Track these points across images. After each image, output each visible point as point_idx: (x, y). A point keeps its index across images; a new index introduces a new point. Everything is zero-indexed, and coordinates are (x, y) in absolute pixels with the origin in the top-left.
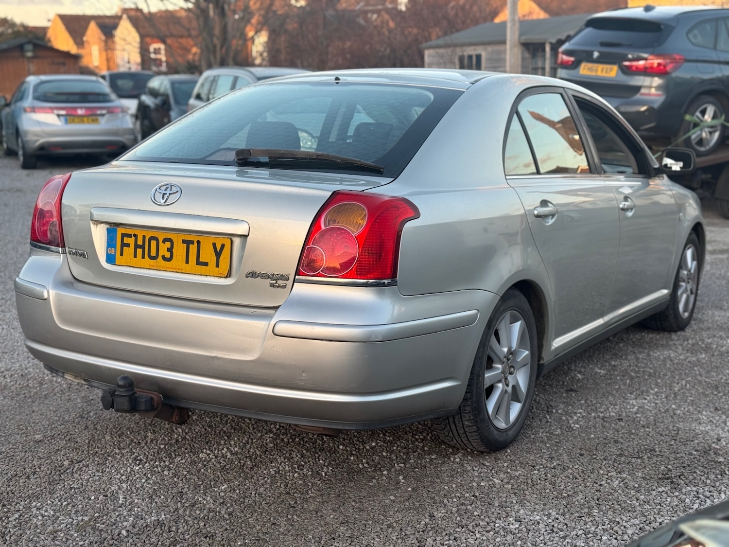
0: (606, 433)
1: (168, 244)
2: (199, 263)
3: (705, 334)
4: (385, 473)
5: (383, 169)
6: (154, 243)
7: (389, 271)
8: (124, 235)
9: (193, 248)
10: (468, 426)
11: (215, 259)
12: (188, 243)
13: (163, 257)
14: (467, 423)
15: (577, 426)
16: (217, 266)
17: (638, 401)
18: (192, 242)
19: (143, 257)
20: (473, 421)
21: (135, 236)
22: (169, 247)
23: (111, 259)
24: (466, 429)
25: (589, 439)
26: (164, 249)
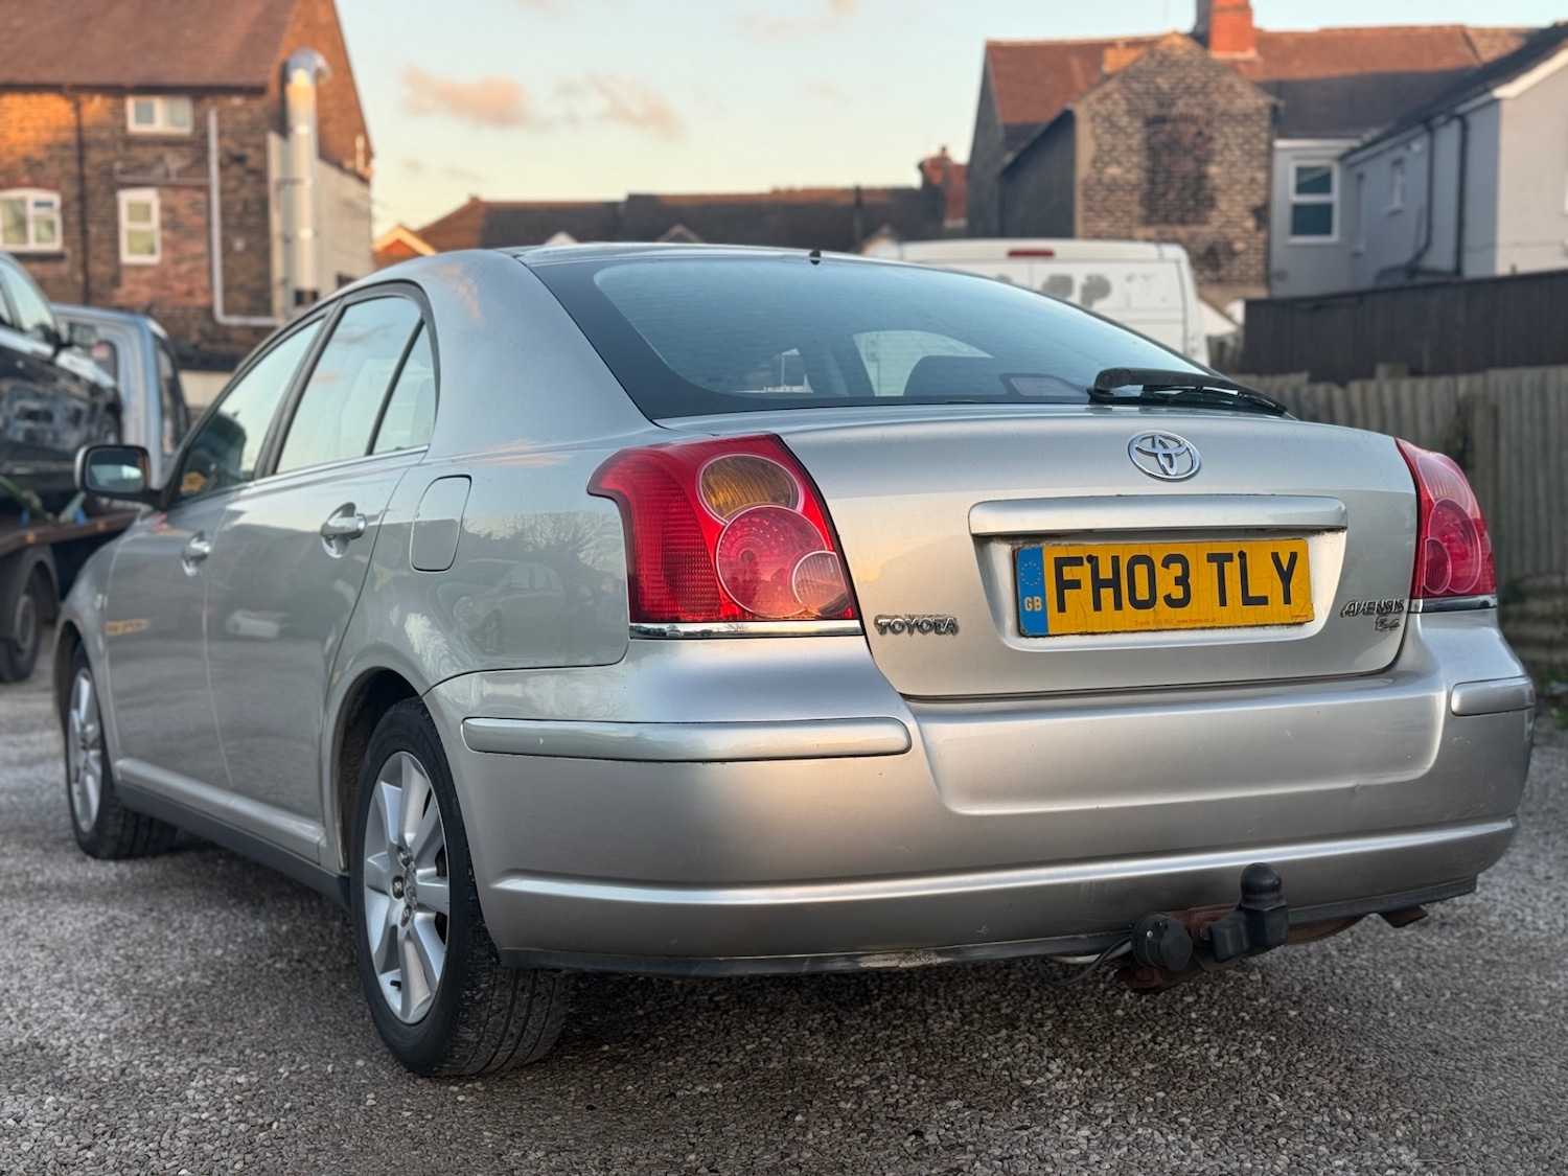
1: (1176, 569)
2: (1248, 600)
6: (1141, 571)
8: (1060, 563)
9: (1232, 570)
11: (1280, 586)
12: (1220, 559)
13: (1169, 600)
16: (1287, 600)
18: (1229, 557)
19: (1118, 606)
21: (1091, 559)
22: (1180, 574)
23: (1032, 624)
26: (1166, 583)
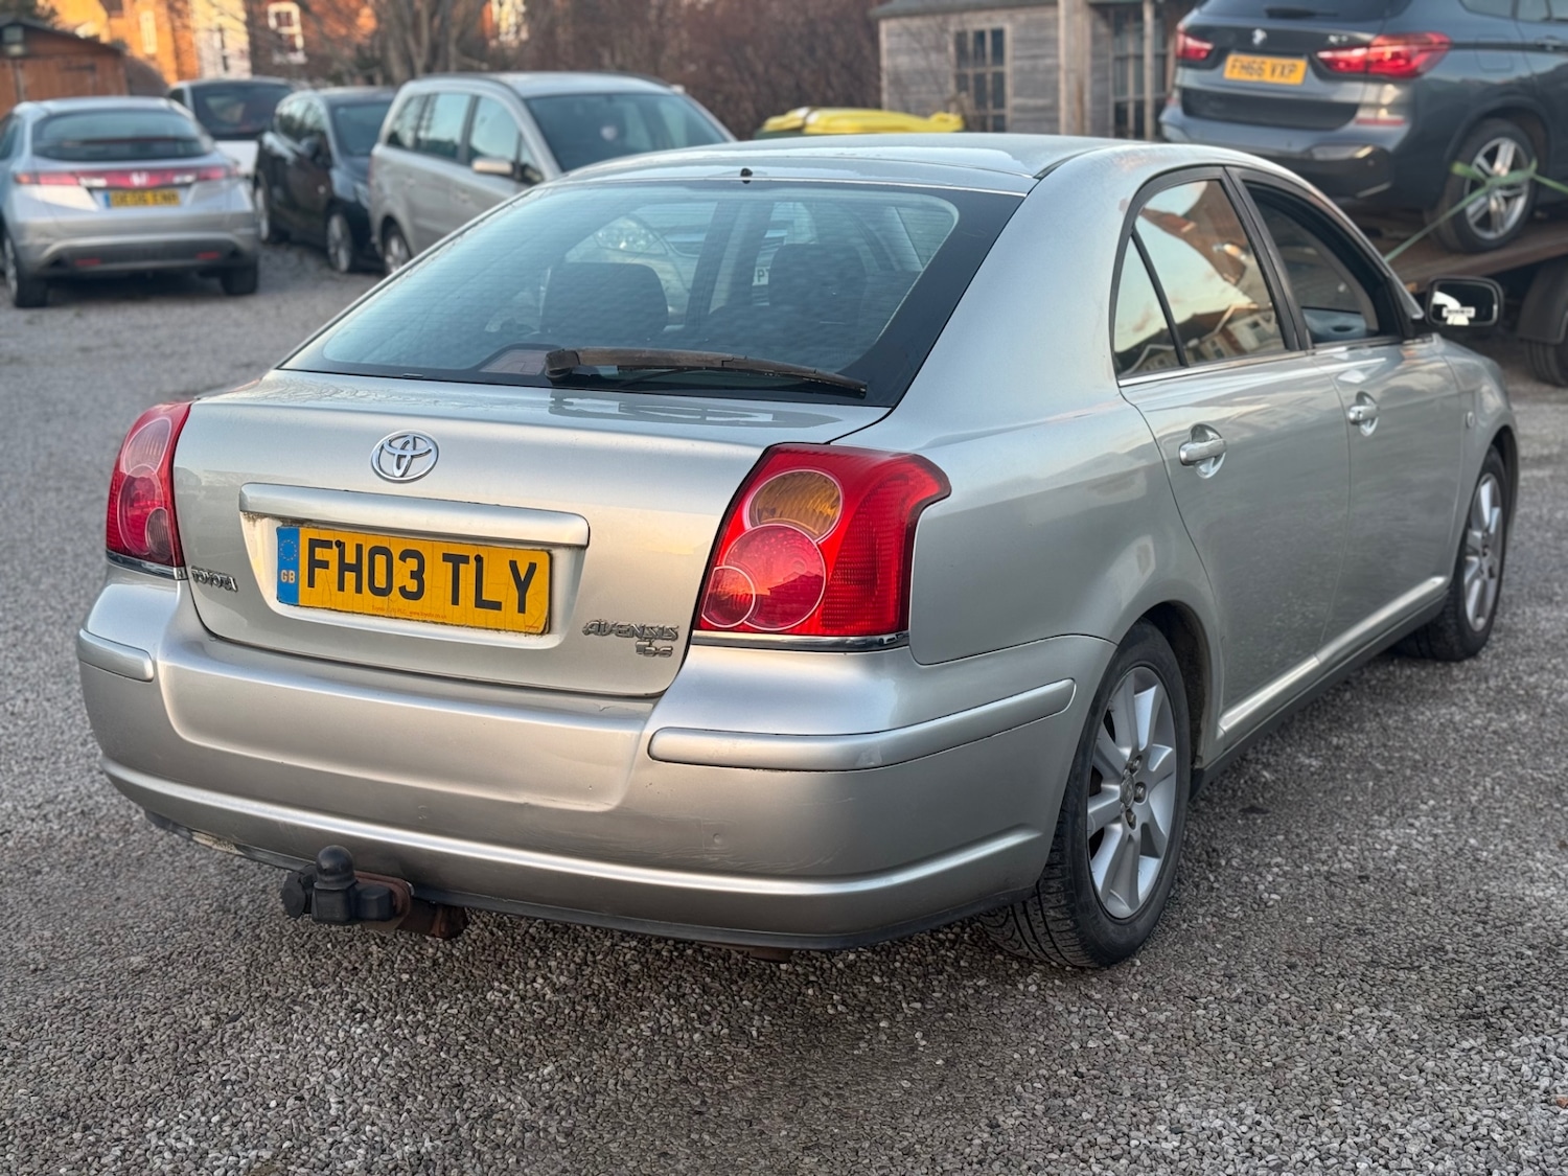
0: (1336, 912)
1: (413, 564)
2: (480, 603)
3: (1521, 664)
4: (883, 1024)
5: (865, 387)
6: (380, 560)
7: (891, 617)
8: (314, 544)
9: (467, 572)
10: (1056, 920)
11: (517, 594)
12: (456, 561)
13: (403, 590)
14: (1052, 913)
15: (1274, 896)
16: (522, 609)
17: (1396, 831)
18: (465, 559)
19: (359, 590)
20: (1064, 909)
21: (340, 544)
22: (415, 569)
23: (287, 594)
24: (1050, 926)
25: (1303, 928)
26: (403, 573)
